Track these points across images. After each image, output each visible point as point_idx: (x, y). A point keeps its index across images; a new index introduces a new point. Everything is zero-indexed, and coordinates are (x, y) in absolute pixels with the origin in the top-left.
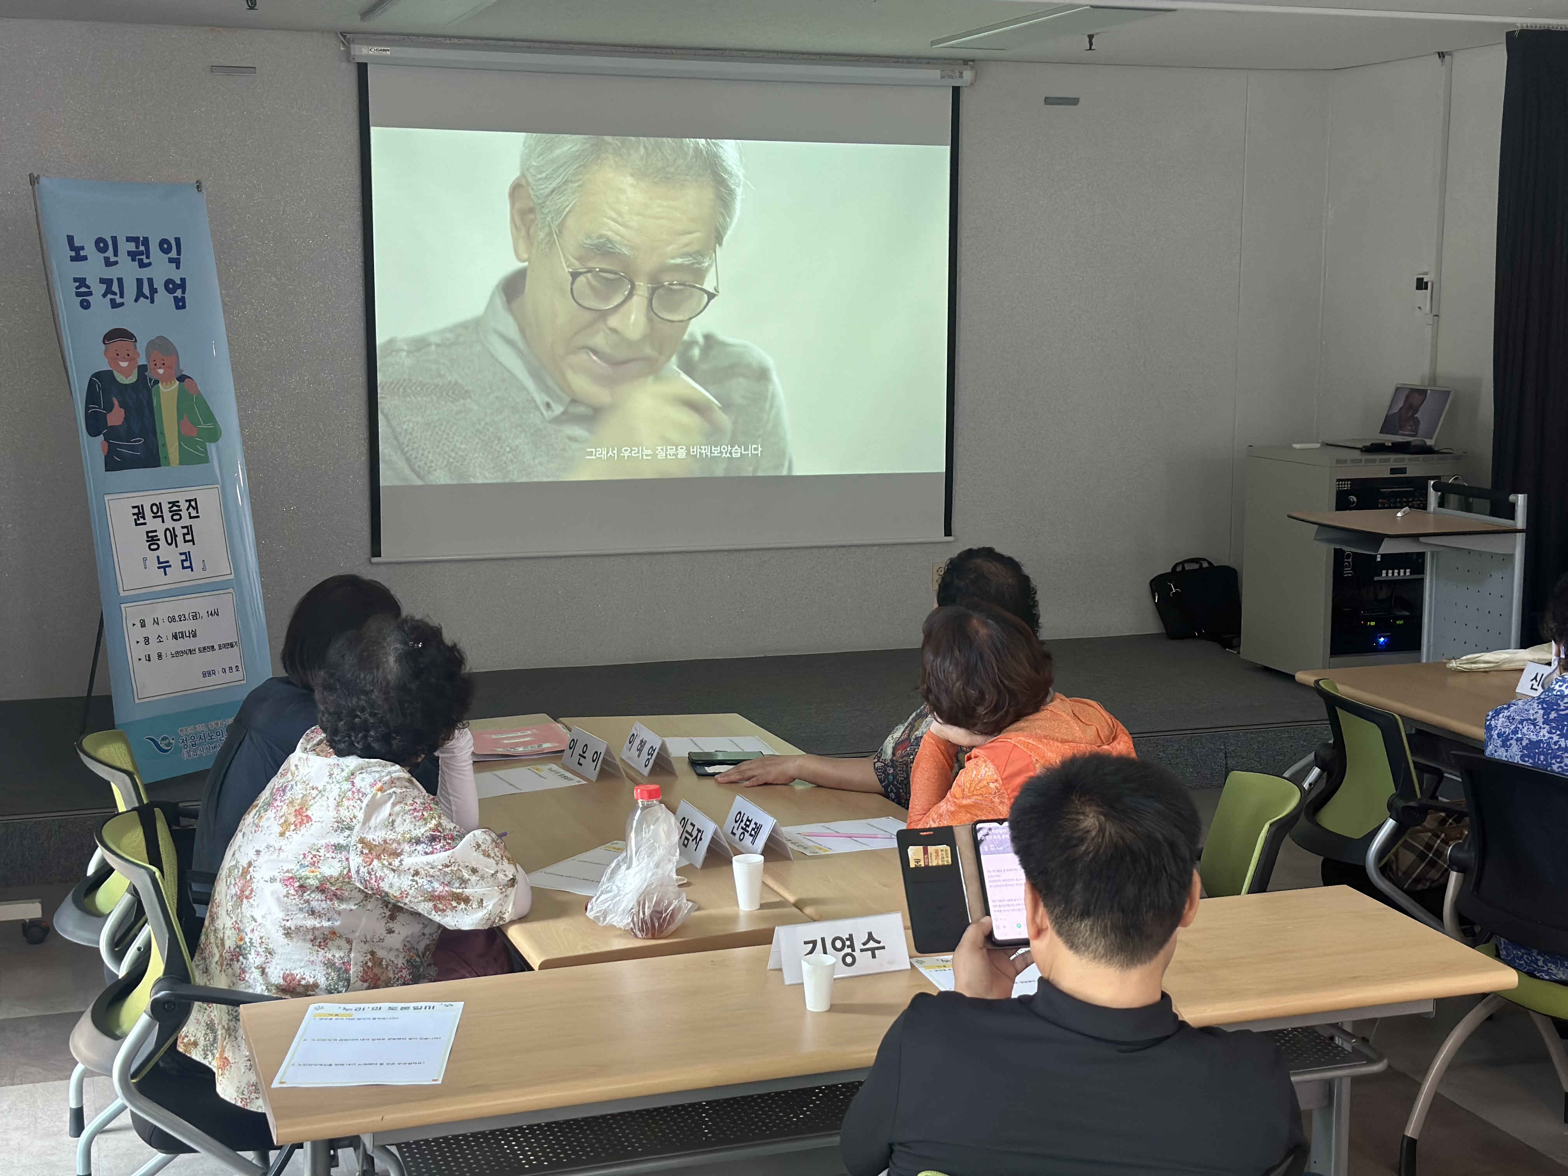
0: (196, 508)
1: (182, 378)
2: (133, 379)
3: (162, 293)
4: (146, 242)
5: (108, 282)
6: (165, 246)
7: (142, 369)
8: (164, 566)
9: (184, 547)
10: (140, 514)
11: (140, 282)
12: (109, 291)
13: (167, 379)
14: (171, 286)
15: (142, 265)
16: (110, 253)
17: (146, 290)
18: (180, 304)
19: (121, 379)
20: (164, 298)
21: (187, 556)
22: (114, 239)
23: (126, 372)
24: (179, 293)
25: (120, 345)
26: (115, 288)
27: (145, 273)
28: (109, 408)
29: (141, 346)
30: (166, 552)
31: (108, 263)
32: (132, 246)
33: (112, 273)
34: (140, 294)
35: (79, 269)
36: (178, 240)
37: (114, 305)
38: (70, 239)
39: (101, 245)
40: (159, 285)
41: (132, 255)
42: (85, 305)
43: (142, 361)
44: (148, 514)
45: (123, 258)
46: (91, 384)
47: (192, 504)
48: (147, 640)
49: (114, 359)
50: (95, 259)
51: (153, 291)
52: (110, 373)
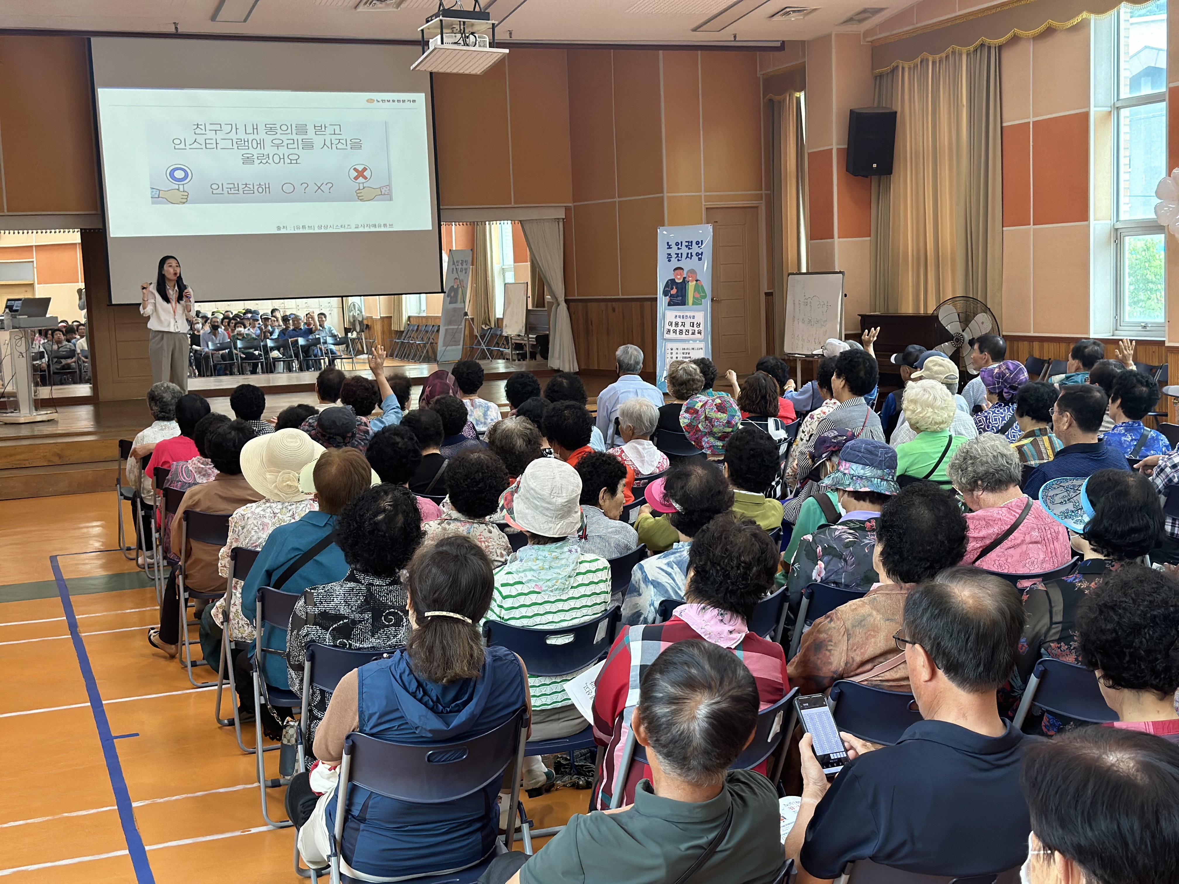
1: (697, 281)
2: (681, 281)
3: (694, 256)
4: (692, 242)
5: (678, 254)
6: (697, 243)
7: (684, 278)
11: (688, 254)
12: (678, 256)
13: (692, 281)
14: (697, 254)
15: (689, 249)
16: (680, 246)
17: (689, 256)
18: (700, 259)
19: (677, 281)
20: (695, 258)
22: (682, 242)
23: (679, 279)
24: (700, 256)
25: (678, 271)
26: (680, 255)
27: (690, 251)
28: (672, 289)
29: (685, 272)
31: (679, 249)
32: (687, 244)
33: (679, 252)
34: (687, 257)
35: (669, 251)
36: (702, 241)
37: (678, 260)
38: (668, 243)
39: (677, 244)
40: (694, 254)
41: (686, 246)
42: (669, 261)
43: (684, 276)
45: (684, 247)
46: (667, 282)
49: (676, 275)
50: (675, 247)
51: (692, 256)
52: (674, 280)
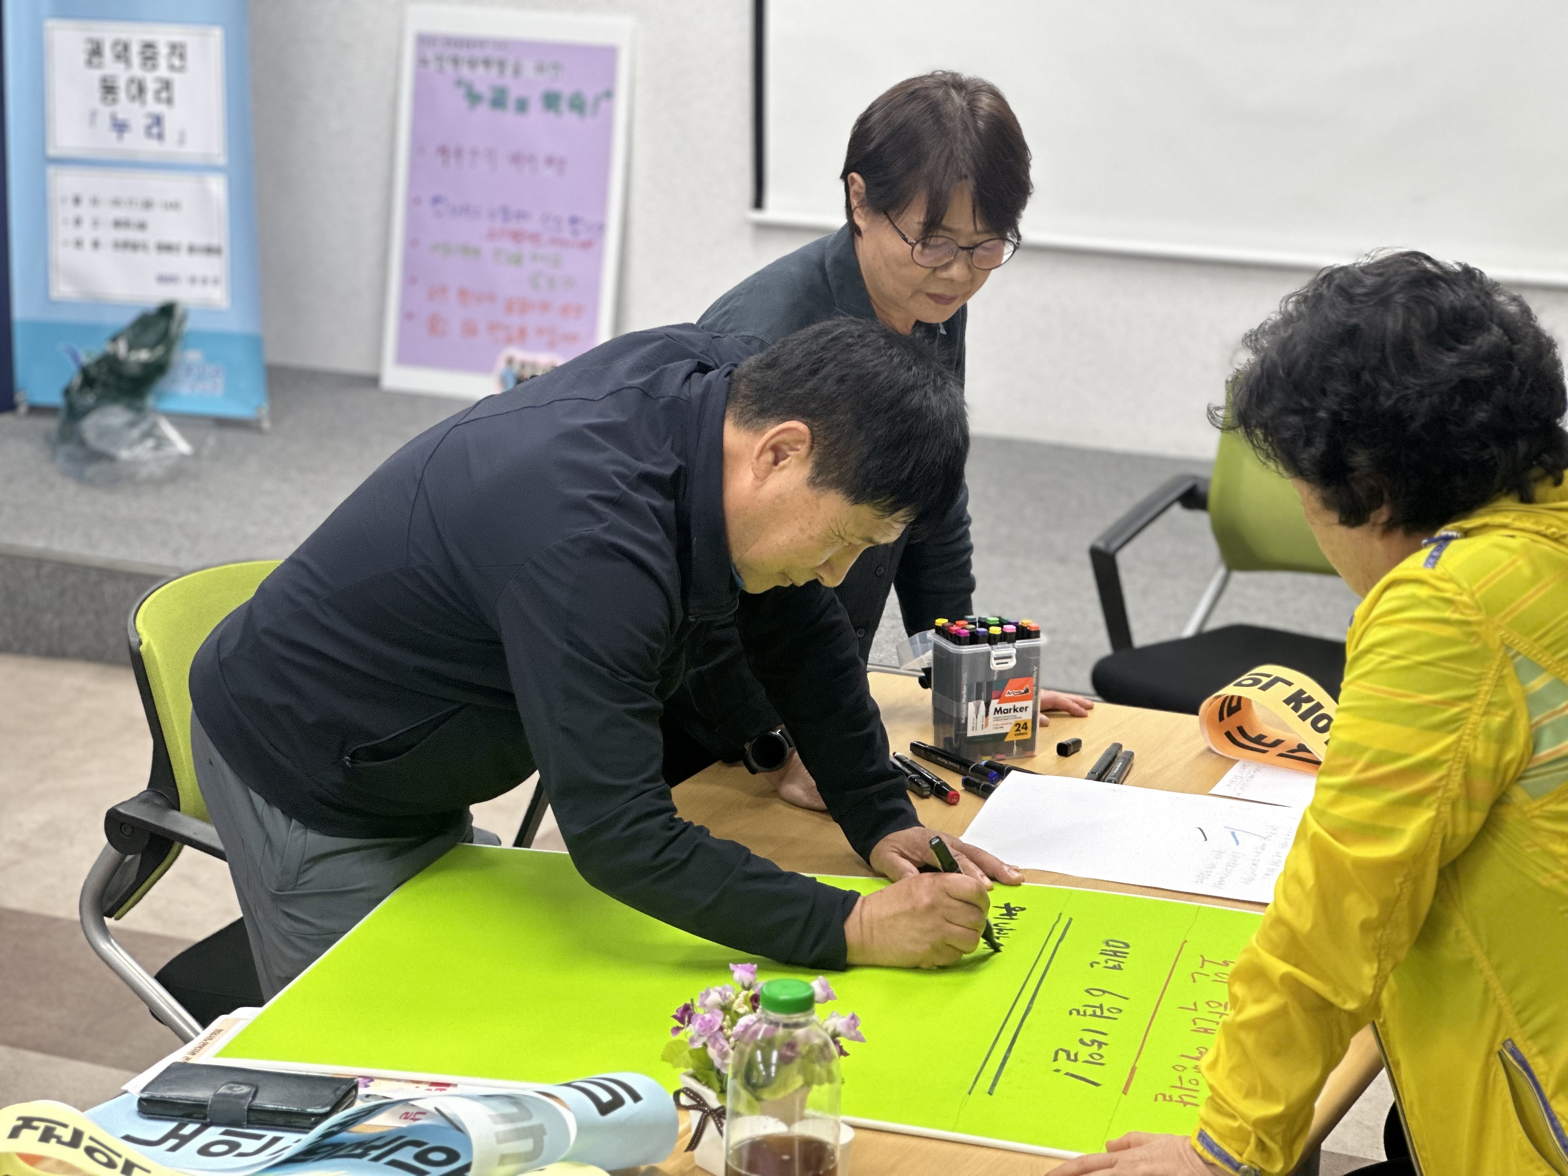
0: (182, 56)
8: (120, 127)
9: (153, 106)
10: (96, 51)
21: (158, 120)
30: (125, 108)
44: (108, 53)
47: (177, 50)
48: (78, 222)
